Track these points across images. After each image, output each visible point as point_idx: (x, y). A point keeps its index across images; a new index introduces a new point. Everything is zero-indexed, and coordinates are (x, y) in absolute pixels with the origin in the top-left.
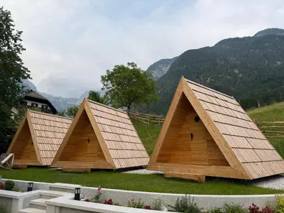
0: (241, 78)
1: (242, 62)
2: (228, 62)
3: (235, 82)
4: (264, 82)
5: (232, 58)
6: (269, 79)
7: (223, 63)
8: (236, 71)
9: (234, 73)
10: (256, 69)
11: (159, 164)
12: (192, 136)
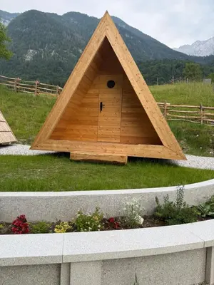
2: (74, 39)
9: (78, 52)
11: (55, 141)
12: (101, 106)
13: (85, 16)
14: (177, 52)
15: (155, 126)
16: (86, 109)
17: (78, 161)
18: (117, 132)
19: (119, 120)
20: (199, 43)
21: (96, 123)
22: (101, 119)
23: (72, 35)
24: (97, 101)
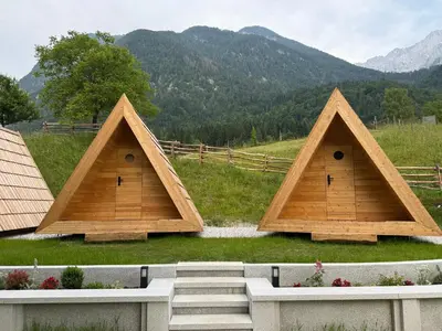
0: (216, 94)
1: (219, 68)
2: (200, 65)
3: (208, 97)
4: (246, 104)
5: (206, 59)
6: (251, 100)
7: (193, 64)
8: (211, 81)
9: (208, 83)
10: (237, 83)
11: (285, 221)
12: (329, 180)
13: (215, 30)
14: (365, 69)
15: (403, 201)
16: (309, 183)
17: (322, 242)
18: (351, 209)
19: (352, 194)
20: (398, 52)
21: (324, 198)
22: (330, 194)
23: (197, 59)
24: (323, 174)
